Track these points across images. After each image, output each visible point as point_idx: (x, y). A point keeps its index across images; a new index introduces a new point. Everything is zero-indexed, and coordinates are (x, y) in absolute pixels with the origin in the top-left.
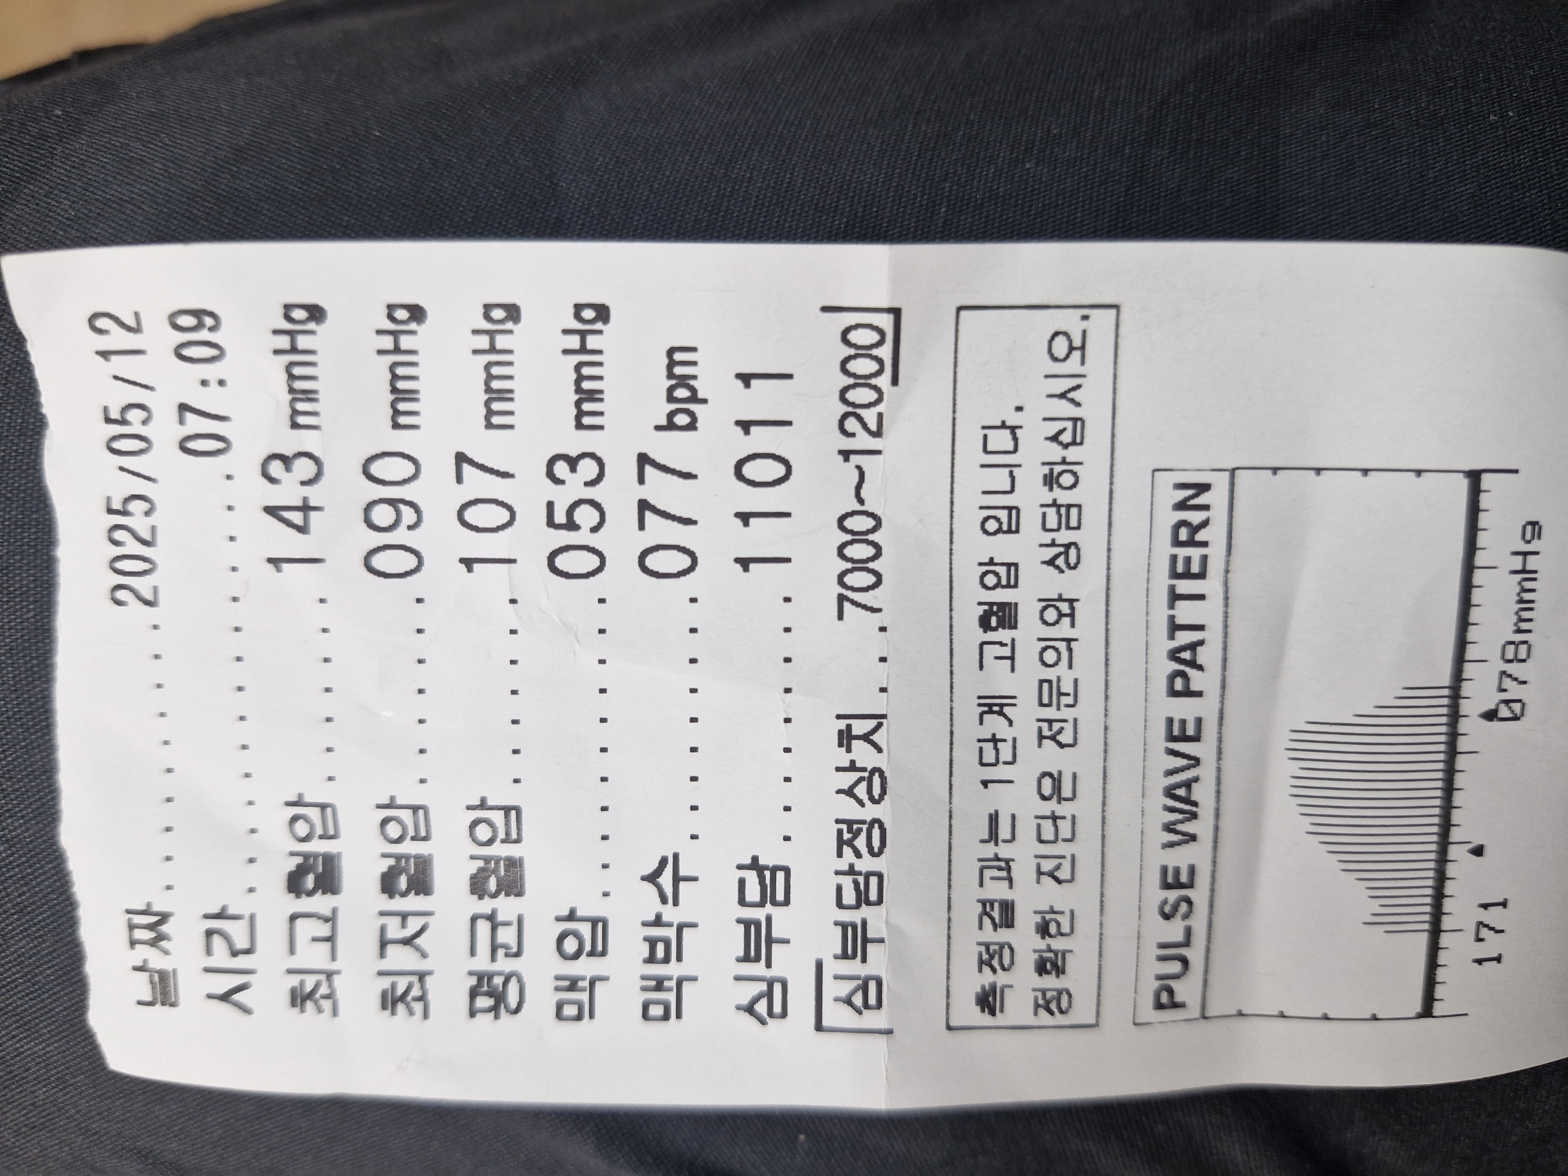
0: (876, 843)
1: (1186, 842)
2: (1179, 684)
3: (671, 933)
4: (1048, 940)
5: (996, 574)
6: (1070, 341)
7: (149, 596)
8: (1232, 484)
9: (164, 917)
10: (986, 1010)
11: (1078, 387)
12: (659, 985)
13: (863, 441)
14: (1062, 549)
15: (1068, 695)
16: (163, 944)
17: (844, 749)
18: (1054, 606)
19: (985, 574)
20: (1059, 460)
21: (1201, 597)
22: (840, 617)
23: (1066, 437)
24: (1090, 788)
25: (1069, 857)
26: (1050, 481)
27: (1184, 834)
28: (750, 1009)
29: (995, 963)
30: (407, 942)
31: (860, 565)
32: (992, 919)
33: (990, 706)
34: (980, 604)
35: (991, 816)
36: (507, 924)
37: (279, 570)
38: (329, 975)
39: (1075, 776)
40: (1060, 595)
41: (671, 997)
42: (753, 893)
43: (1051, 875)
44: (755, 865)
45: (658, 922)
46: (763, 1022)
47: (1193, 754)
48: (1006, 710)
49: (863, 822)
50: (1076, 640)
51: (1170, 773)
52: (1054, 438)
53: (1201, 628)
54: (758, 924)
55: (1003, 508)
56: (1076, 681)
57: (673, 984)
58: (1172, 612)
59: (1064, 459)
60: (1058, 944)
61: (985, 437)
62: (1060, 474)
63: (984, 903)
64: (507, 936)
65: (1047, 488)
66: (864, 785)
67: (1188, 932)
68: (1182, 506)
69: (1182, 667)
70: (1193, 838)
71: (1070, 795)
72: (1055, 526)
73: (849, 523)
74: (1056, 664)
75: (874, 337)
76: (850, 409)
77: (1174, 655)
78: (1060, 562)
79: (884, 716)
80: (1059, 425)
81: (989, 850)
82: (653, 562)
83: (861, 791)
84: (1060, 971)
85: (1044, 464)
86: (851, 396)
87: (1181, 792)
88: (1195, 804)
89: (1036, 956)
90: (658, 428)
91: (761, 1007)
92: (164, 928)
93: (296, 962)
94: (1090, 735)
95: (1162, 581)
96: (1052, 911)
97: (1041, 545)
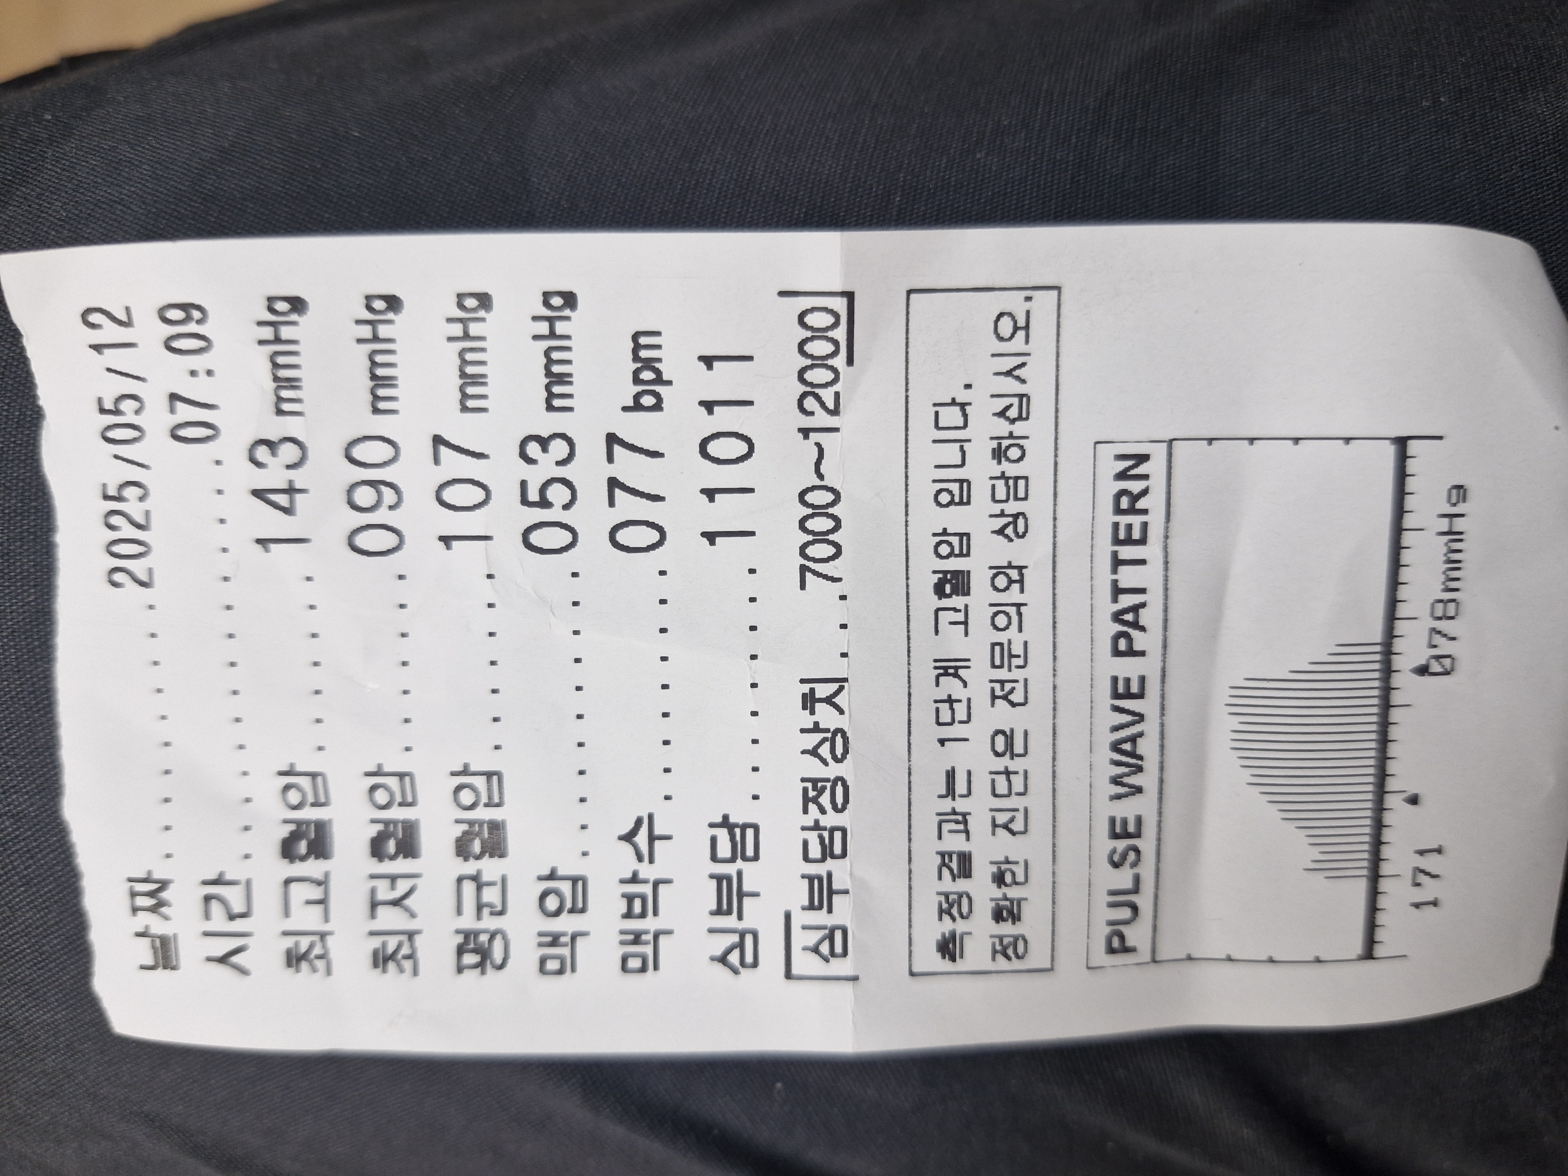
0: (839, 800)
1: (1133, 794)
2: (1122, 645)
3: (647, 889)
4: (1004, 889)
5: (950, 544)
6: (1015, 322)
7: (144, 578)
8: (1170, 455)
9: (164, 885)
10: (947, 956)
11: (1023, 365)
12: (637, 938)
13: (822, 419)
14: (1010, 519)
15: (1019, 656)
16: (164, 910)
17: (808, 712)
18: (1004, 573)
19: (938, 544)
20: (1007, 435)
21: (1143, 562)
22: (803, 586)
23: (1013, 413)
24: (1040, 744)
25: (1022, 811)
26: (999, 454)
27: (1130, 786)
28: (723, 959)
29: (955, 911)
30: (396, 903)
31: (820, 537)
32: (951, 870)
33: (946, 668)
34: (935, 572)
35: (948, 772)
36: (490, 884)
37: (267, 550)
38: (323, 936)
39: (1026, 733)
40: (1010, 563)
41: (649, 950)
42: (724, 849)
43: (1006, 827)
44: (725, 823)
45: (634, 879)
46: (736, 972)
47: (1137, 711)
48: (961, 672)
49: (828, 780)
50: (1025, 605)
51: (1116, 729)
52: (1002, 414)
53: (1143, 591)
54: (729, 879)
55: (955, 481)
56: (1026, 643)
57: (649, 937)
58: (1115, 577)
59: (1011, 433)
60: (1013, 893)
61: (937, 413)
62: (1008, 448)
63: (942, 855)
64: (491, 895)
65: (995, 461)
66: (827, 745)
67: (1137, 879)
68: (1122, 476)
69: (1125, 629)
70: (1139, 790)
71: (1022, 751)
72: (1004, 498)
73: (810, 498)
74: (1007, 628)
75: (829, 320)
76: (809, 389)
77: (1117, 617)
78: (1009, 531)
79: (845, 680)
80: (1006, 401)
81: (947, 805)
82: (625, 537)
83: (825, 751)
84: (1015, 918)
85: (992, 438)
86: (809, 376)
87: (1127, 747)
88: (1141, 758)
89: (993, 904)
90: (625, 409)
91: (734, 958)
92: (164, 895)
93: (291, 924)
94: (1040, 694)
95: (1105, 547)
96: (1007, 862)
97: (991, 516)
